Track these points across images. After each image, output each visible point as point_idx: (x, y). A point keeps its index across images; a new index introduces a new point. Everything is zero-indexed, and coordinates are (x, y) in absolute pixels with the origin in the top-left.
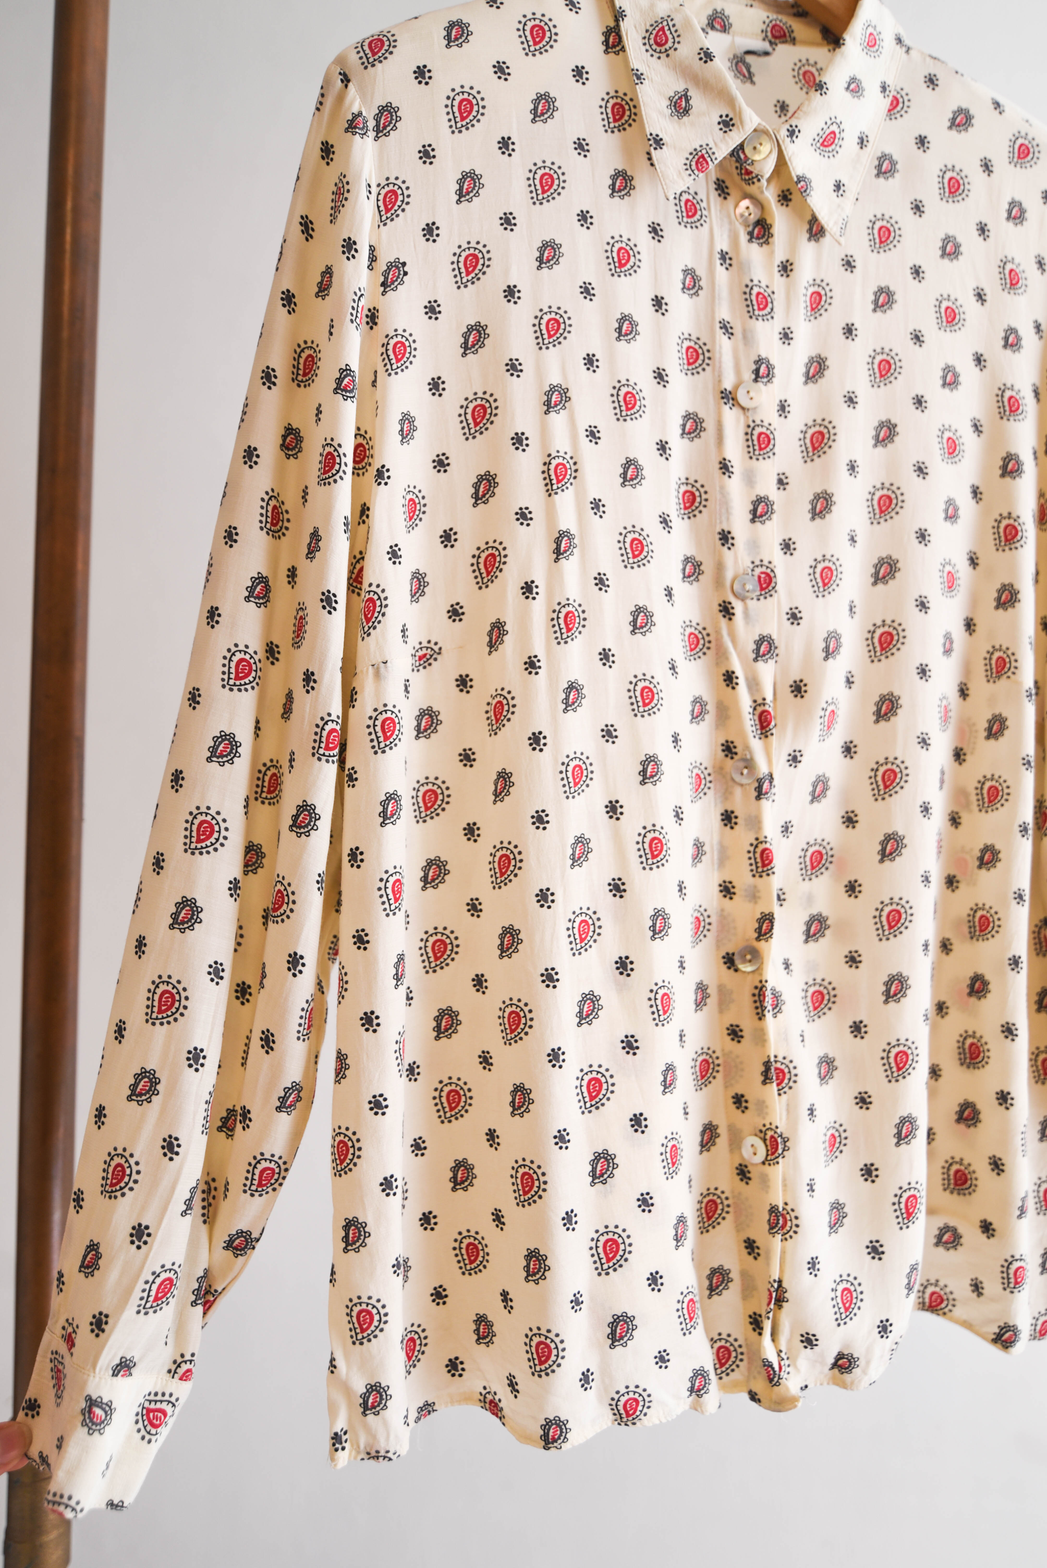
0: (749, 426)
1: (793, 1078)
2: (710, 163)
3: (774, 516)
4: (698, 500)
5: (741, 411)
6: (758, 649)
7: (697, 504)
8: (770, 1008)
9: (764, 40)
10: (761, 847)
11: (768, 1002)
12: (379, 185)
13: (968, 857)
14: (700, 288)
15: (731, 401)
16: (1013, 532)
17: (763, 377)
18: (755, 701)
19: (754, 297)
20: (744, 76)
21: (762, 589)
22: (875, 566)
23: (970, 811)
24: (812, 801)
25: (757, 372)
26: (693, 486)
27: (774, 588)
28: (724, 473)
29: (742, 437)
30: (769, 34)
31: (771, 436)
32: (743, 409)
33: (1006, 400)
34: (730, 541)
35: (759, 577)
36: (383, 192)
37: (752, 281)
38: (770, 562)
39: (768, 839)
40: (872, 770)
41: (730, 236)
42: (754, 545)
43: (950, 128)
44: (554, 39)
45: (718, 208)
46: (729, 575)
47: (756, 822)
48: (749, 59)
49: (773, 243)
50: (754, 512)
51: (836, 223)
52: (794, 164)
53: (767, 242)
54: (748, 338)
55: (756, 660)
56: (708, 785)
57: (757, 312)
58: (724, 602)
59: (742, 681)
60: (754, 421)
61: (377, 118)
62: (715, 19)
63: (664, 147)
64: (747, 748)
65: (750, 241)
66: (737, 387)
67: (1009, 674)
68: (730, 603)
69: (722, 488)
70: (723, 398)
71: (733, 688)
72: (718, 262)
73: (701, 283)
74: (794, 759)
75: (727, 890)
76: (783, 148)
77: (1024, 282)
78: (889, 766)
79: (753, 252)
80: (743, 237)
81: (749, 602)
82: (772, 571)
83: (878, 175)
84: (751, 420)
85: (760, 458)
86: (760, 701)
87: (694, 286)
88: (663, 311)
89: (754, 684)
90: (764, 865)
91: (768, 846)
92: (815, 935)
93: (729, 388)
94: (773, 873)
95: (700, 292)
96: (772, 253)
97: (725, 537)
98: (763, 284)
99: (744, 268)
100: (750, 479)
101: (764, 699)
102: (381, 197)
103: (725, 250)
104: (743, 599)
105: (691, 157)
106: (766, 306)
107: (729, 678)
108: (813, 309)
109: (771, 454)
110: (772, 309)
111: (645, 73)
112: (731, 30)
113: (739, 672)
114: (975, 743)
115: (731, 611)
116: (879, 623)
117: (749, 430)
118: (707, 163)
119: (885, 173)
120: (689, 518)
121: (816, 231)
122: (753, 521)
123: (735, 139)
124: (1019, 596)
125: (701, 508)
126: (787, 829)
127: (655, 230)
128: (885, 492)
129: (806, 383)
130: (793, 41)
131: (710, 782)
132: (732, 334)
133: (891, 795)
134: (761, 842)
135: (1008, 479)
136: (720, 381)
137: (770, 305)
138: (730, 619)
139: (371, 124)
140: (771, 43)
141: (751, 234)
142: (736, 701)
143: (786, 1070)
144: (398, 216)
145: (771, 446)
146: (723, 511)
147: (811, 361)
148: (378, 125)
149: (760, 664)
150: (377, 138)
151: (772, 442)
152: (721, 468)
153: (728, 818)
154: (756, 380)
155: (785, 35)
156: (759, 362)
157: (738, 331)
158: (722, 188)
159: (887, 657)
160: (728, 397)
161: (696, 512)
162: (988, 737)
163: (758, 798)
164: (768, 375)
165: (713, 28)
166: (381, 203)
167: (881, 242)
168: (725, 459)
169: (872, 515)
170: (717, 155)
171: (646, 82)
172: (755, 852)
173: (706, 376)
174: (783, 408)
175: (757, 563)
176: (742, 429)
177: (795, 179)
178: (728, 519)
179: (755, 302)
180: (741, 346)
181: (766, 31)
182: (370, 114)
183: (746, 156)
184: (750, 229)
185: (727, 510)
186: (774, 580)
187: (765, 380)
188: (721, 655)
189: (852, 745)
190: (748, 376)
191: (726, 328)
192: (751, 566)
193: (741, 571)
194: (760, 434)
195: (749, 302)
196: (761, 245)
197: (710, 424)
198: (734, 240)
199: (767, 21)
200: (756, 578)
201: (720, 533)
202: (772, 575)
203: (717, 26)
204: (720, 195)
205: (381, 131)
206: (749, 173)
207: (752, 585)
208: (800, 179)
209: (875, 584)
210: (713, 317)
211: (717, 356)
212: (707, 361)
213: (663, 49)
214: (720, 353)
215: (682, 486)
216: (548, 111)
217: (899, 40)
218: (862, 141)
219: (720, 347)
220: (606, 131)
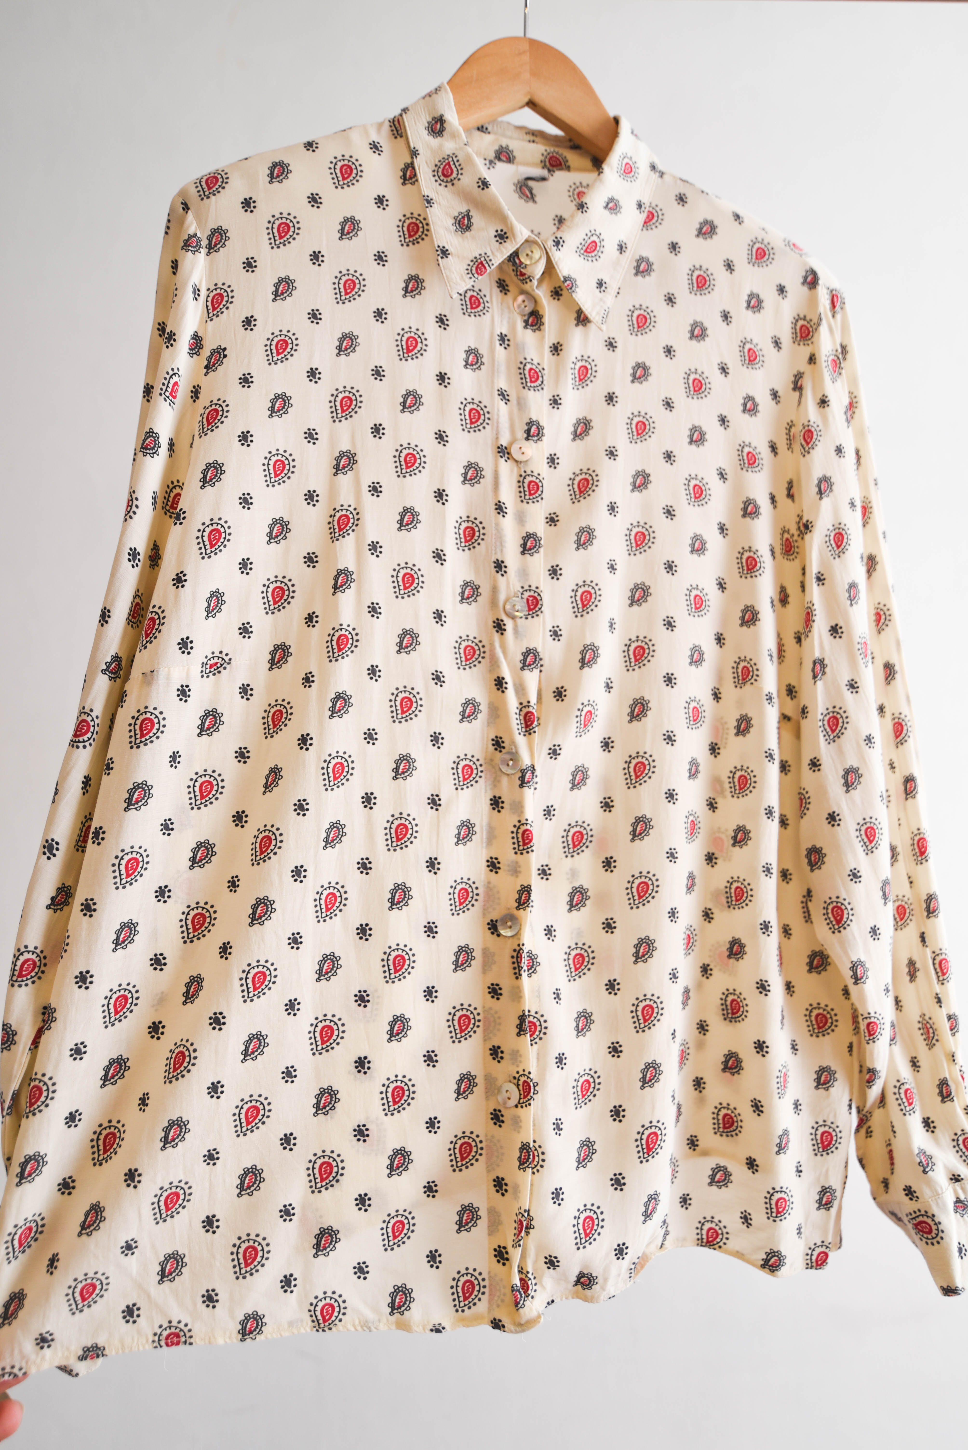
0: (521, 476)
1: (543, 1030)
2: (489, 267)
3: (541, 550)
4: (477, 534)
5: (515, 463)
6: (525, 660)
7: (475, 538)
8: (525, 968)
9: (544, 169)
10: (523, 828)
11: (525, 963)
12: (207, 290)
13: (722, 836)
14: (482, 363)
15: (506, 455)
16: (754, 563)
17: (533, 436)
18: (521, 704)
19: (527, 372)
20: (528, 197)
21: (530, 610)
22: (632, 590)
23: (725, 797)
24: (572, 788)
25: (528, 432)
26: (474, 523)
27: (540, 609)
28: (499, 513)
29: (515, 484)
30: (548, 164)
31: (540, 484)
32: (516, 461)
33: (745, 454)
34: (504, 569)
35: (528, 600)
36: (211, 295)
37: (525, 359)
38: (537, 588)
39: (529, 822)
40: (627, 762)
41: (508, 322)
42: (524, 573)
43: (698, 236)
44: (360, 173)
45: (500, 300)
46: (502, 597)
47: (519, 807)
48: (531, 183)
49: (544, 330)
50: (524, 546)
51: (598, 313)
52: (560, 267)
53: (539, 329)
54: (521, 404)
55: (522, 669)
56: (480, 774)
57: (529, 384)
58: (498, 619)
59: (510, 686)
60: (525, 472)
61: (210, 238)
62: (500, 153)
63: (450, 257)
64: (513, 743)
65: (525, 327)
66: (511, 443)
67: (752, 681)
68: (502, 621)
69: (497, 525)
70: (499, 452)
71: (503, 692)
72: (498, 343)
73: (483, 360)
74: (554, 753)
75: (493, 865)
76: (551, 255)
77: (762, 358)
78: (640, 759)
79: (527, 337)
80: (520, 324)
81: (519, 621)
82: (539, 595)
83: (636, 274)
84: (522, 470)
85: (530, 501)
86: (525, 704)
87: (477, 362)
88: (446, 384)
89: (521, 689)
90: (525, 844)
91: (528, 827)
92: (577, 905)
93: (504, 445)
94: (532, 851)
95: (482, 367)
96: (543, 337)
97: (499, 566)
98: (535, 362)
99: (520, 348)
100: (521, 518)
101: (529, 702)
102: (209, 299)
103: (504, 333)
104: (513, 618)
105: (471, 264)
106: (537, 379)
107: (500, 683)
108: (580, 380)
109: (539, 499)
110: (542, 382)
111: (434, 198)
112: (515, 161)
113: (508, 678)
114: (727, 739)
115: (503, 627)
116: (634, 638)
117: (521, 479)
118: (486, 268)
119: (643, 272)
120: (469, 549)
121: (582, 319)
122: (523, 553)
123: (509, 248)
124: (759, 616)
125: (479, 541)
126: (549, 812)
127: (442, 321)
128: (640, 529)
129: (574, 440)
130: (568, 168)
131: (482, 771)
132: (508, 400)
133: (641, 784)
134: (523, 824)
135: (748, 519)
136: (497, 438)
137: (540, 379)
138: (502, 634)
139: (204, 243)
140: (551, 171)
141: (526, 322)
142: (504, 703)
143: (538, 1024)
144: (222, 313)
145: (539, 492)
146: (498, 544)
147: (579, 422)
148: (210, 244)
149: (526, 673)
150: (209, 253)
151: (541, 489)
152: (496, 509)
153: (496, 803)
154: (527, 439)
155: (561, 164)
156: (530, 423)
157: (513, 398)
158: (503, 286)
159: (641, 667)
160: (503, 451)
161: (475, 545)
162: (737, 734)
163: (521, 786)
164: (538, 435)
165: (500, 160)
166: (208, 304)
167: (639, 327)
168: (499, 502)
169: (630, 548)
170: (492, 261)
171: (435, 206)
172: (517, 833)
173: (486, 435)
174: (552, 461)
175: (526, 588)
176: (515, 478)
177: (562, 279)
178: (502, 551)
179: (527, 376)
180: (515, 410)
181: (545, 161)
182: (202, 235)
183: (520, 261)
184: (526, 318)
185: (501, 543)
186: (540, 602)
187: (536, 438)
188: (494, 663)
189: (609, 741)
190: (521, 434)
191: (503, 395)
192: (521, 590)
193: (513, 594)
194: (530, 482)
195: (522, 376)
196: (534, 330)
197: (488, 473)
198: (512, 326)
199: (546, 153)
200: (525, 601)
201: (495, 562)
202: (539, 598)
203: (504, 159)
204: (501, 291)
205: (212, 248)
206: (523, 274)
207: (521, 607)
208: (566, 279)
209: (631, 605)
210: (493, 387)
211: (496, 417)
212: (487, 421)
213: (449, 180)
214: (498, 415)
215: (463, 523)
216: (353, 230)
217: (653, 167)
218: (621, 248)
219: (498, 410)
220: (402, 245)
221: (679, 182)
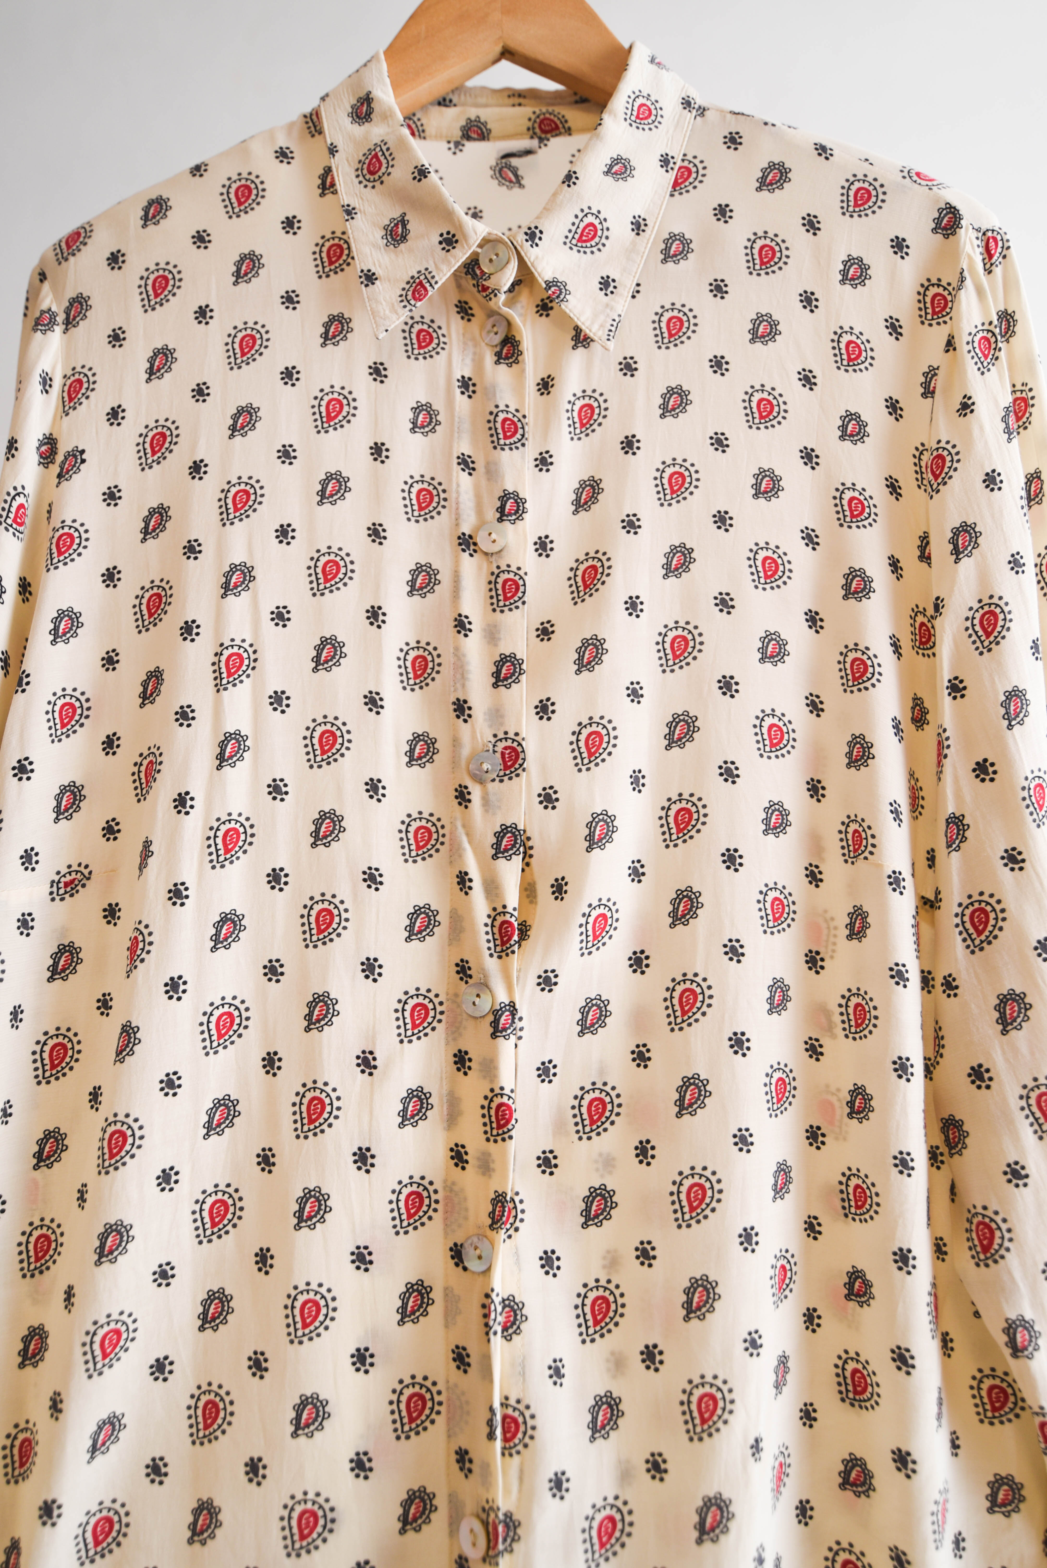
0: (493, 574)
1: (530, 1432)
2: (429, 288)
3: (523, 678)
4: (430, 665)
5: (483, 557)
6: (498, 843)
7: (429, 671)
9: (532, 137)
10: (497, 1101)
11: (498, 1319)
12: (65, 376)
13: (834, 1099)
14: (438, 423)
15: (472, 547)
16: (863, 668)
17: (510, 514)
18: (495, 909)
19: (499, 425)
20: (511, 181)
21: (506, 767)
22: (669, 725)
23: (834, 1036)
24: (581, 1033)
25: (501, 510)
26: (425, 650)
27: (521, 765)
28: (459, 632)
29: (485, 587)
30: (537, 130)
31: (521, 582)
32: (486, 554)
33: (846, 502)
34: (467, 712)
35: (503, 754)
36: (69, 382)
37: (497, 406)
38: (517, 734)
39: (507, 1091)
40: (668, 989)
41: (473, 360)
42: (496, 714)
43: (759, 189)
44: (261, 193)
45: (461, 331)
46: (466, 752)
47: (490, 1068)
48: (514, 161)
49: (524, 360)
50: (497, 675)
51: (602, 326)
52: (539, 270)
53: (517, 362)
54: (492, 472)
55: (495, 857)
56: (438, 1017)
57: (502, 442)
58: (460, 786)
59: (477, 885)
60: (498, 567)
61: (67, 312)
62: (469, 129)
63: (377, 282)
64: (483, 969)
65: (497, 362)
66: (478, 529)
67: (866, 854)
68: (466, 787)
69: (457, 649)
70: (460, 544)
71: (466, 893)
72: (458, 391)
73: (439, 418)
74: (547, 982)
75: (458, 1156)
76: (523, 254)
77: (869, 354)
78: (688, 985)
79: (502, 375)
80: (489, 358)
81: (491, 786)
82: (520, 744)
83: (664, 261)
84: (495, 565)
85: (506, 609)
86: (500, 909)
87: (431, 422)
88: (383, 458)
89: (492, 888)
90: (499, 1127)
91: (505, 1099)
92: (596, 1216)
93: (467, 533)
94: (511, 1137)
95: (437, 428)
96: (523, 371)
97: (461, 708)
98: (512, 409)
99: (490, 392)
100: (492, 635)
101: (504, 907)
102: (66, 388)
103: (467, 376)
104: (481, 782)
105: (407, 287)
106: (516, 432)
107: (463, 880)
108: (582, 425)
109: (519, 604)
110: (523, 436)
111: (357, 206)
112: (491, 135)
113: (474, 873)
114: (834, 944)
115: (467, 797)
116: (674, 798)
117: (493, 578)
118: (426, 289)
119: (675, 255)
120: (421, 688)
121: (580, 339)
122: (495, 685)
123: (460, 256)
124: (874, 750)
125: (434, 675)
126: (546, 1071)
127: (378, 372)
128: (680, 632)
129: (576, 512)
130: (569, 131)
131: (442, 1013)
132: (474, 469)
133: (690, 1025)
134: (496, 1095)
135: (852, 602)
136: (457, 525)
137: (520, 431)
138: (466, 807)
139: (61, 318)
140: (541, 140)
141: (499, 355)
142: (469, 909)
143: (519, 1420)
144: (82, 404)
145: (520, 594)
146: (458, 676)
147: (583, 484)
148: (67, 318)
149: (502, 862)
150: (66, 331)
151: (522, 589)
152: (456, 626)
153: (461, 1060)
154: (500, 520)
155: (557, 128)
156: (505, 497)
157: (480, 465)
158: (464, 310)
159: (685, 841)
160: (467, 543)
161: (429, 681)
162: (850, 937)
163: (494, 1036)
164: (517, 512)
165: (469, 138)
166: (65, 394)
167: (671, 335)
168: (460, 615)
169: (663, 661)
170: (437, 278)
171: (358, 217)
172: (489, 1108)
173: (442, 522)
174: (543, 546)
175: (501, 735)
176: (485, 577)
177: (544, 286)
178: (463, 686)
179: (500, 431)
180: (484, 482)
181: (533, 128)
182: (59, 309)
183: (482, 272)
184: (498, 349)
185: (463, 675)
186: (522, 756)
187: (514, 517)
188: (456, 852)
189: (643, 956)
190: (492, 514)
191: (466, 463)
192: (493, 740)
193: (480, 746)
194: (505, 582)
195: (493, 432)
196: (510, 365)
197: (445, 576)
198: (478, 364)
199: (533, 117)
200: (498, 755)
201: (454, 703)
202: (519, 749)
203: (475, 136)
204: (462, 318)
205: (69, 323)
206: (485, 289)
207: (492, 764)
208: (549, 285)
209: (668, 747)
210: (450, 453)
211: (454, 495)
212: (442, 503)
213: (376, 177)
214: (458, 492)
215: (411, 652)
216: (252, 269)
217: (687, 104)
218: (638, 226)
219: (458, 485)
220: (320, 277)
221: (729, 115)
